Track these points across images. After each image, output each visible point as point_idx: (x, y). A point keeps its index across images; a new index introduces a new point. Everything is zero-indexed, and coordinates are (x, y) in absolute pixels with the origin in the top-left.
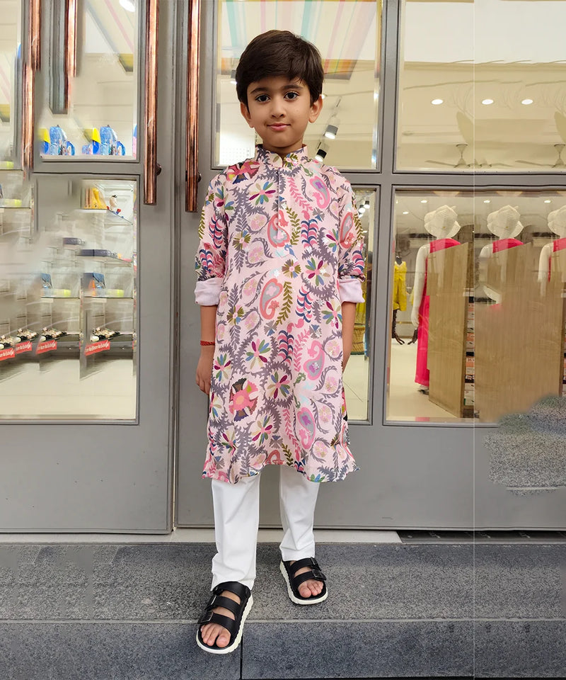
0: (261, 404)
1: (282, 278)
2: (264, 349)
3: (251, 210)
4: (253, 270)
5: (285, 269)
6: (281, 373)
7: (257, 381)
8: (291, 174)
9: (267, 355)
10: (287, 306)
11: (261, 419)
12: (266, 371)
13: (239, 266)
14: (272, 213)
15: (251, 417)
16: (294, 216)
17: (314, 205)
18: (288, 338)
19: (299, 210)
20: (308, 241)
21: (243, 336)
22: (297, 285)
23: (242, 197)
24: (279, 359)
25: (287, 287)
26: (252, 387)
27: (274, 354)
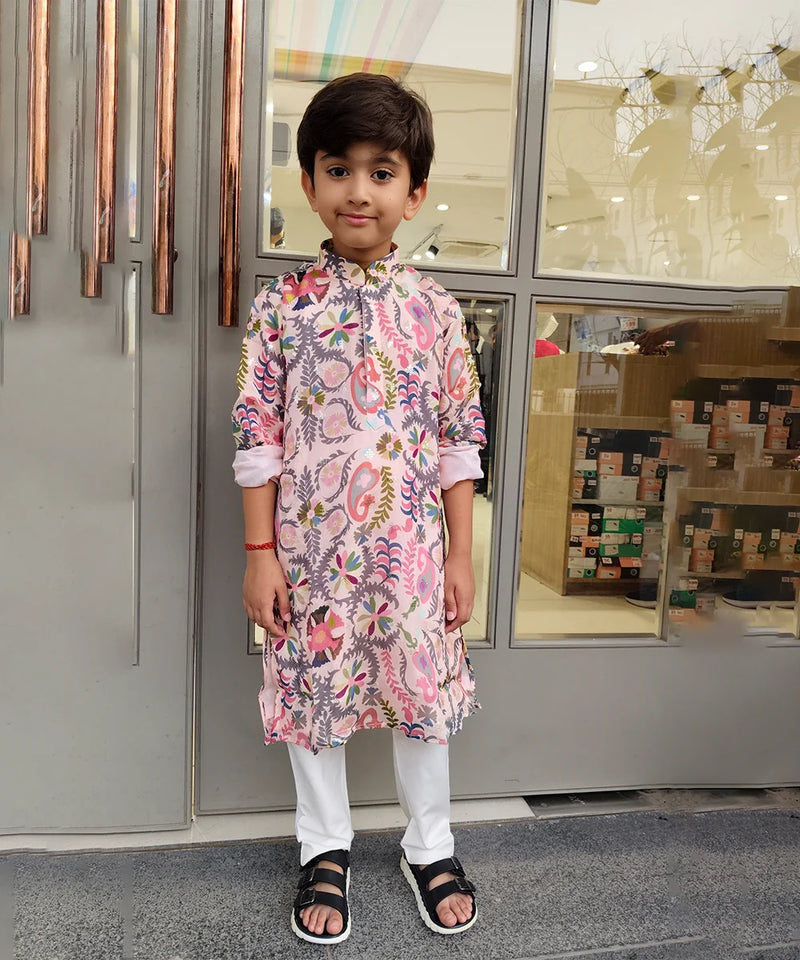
0: (348, 644)
1: (378, 461)
2: (354, 565)
3: (322, 354)
4: (333, 448)
5: (381, 447)
6: (380, 600)
7: (342, 611)
8: (380, 295)
9: (357, 573)
10: (387, 501)
11: (349, 665)
12: (356, 597)
13: (310, 439)
14: (356, 360)
15: (334, 664)
16: (387, 363)
17: (413, 344)
18: (388, 547)
19: (393, 355)
20: (408, 402)
21: (325, 544)
22: (399, 470)
23: (306, 330)
24: (376, 578)
25: (385, 474)
26: (336, 621)
27: (368, 571)
